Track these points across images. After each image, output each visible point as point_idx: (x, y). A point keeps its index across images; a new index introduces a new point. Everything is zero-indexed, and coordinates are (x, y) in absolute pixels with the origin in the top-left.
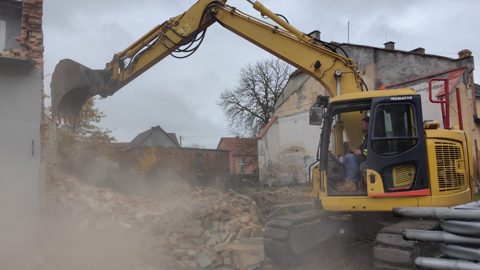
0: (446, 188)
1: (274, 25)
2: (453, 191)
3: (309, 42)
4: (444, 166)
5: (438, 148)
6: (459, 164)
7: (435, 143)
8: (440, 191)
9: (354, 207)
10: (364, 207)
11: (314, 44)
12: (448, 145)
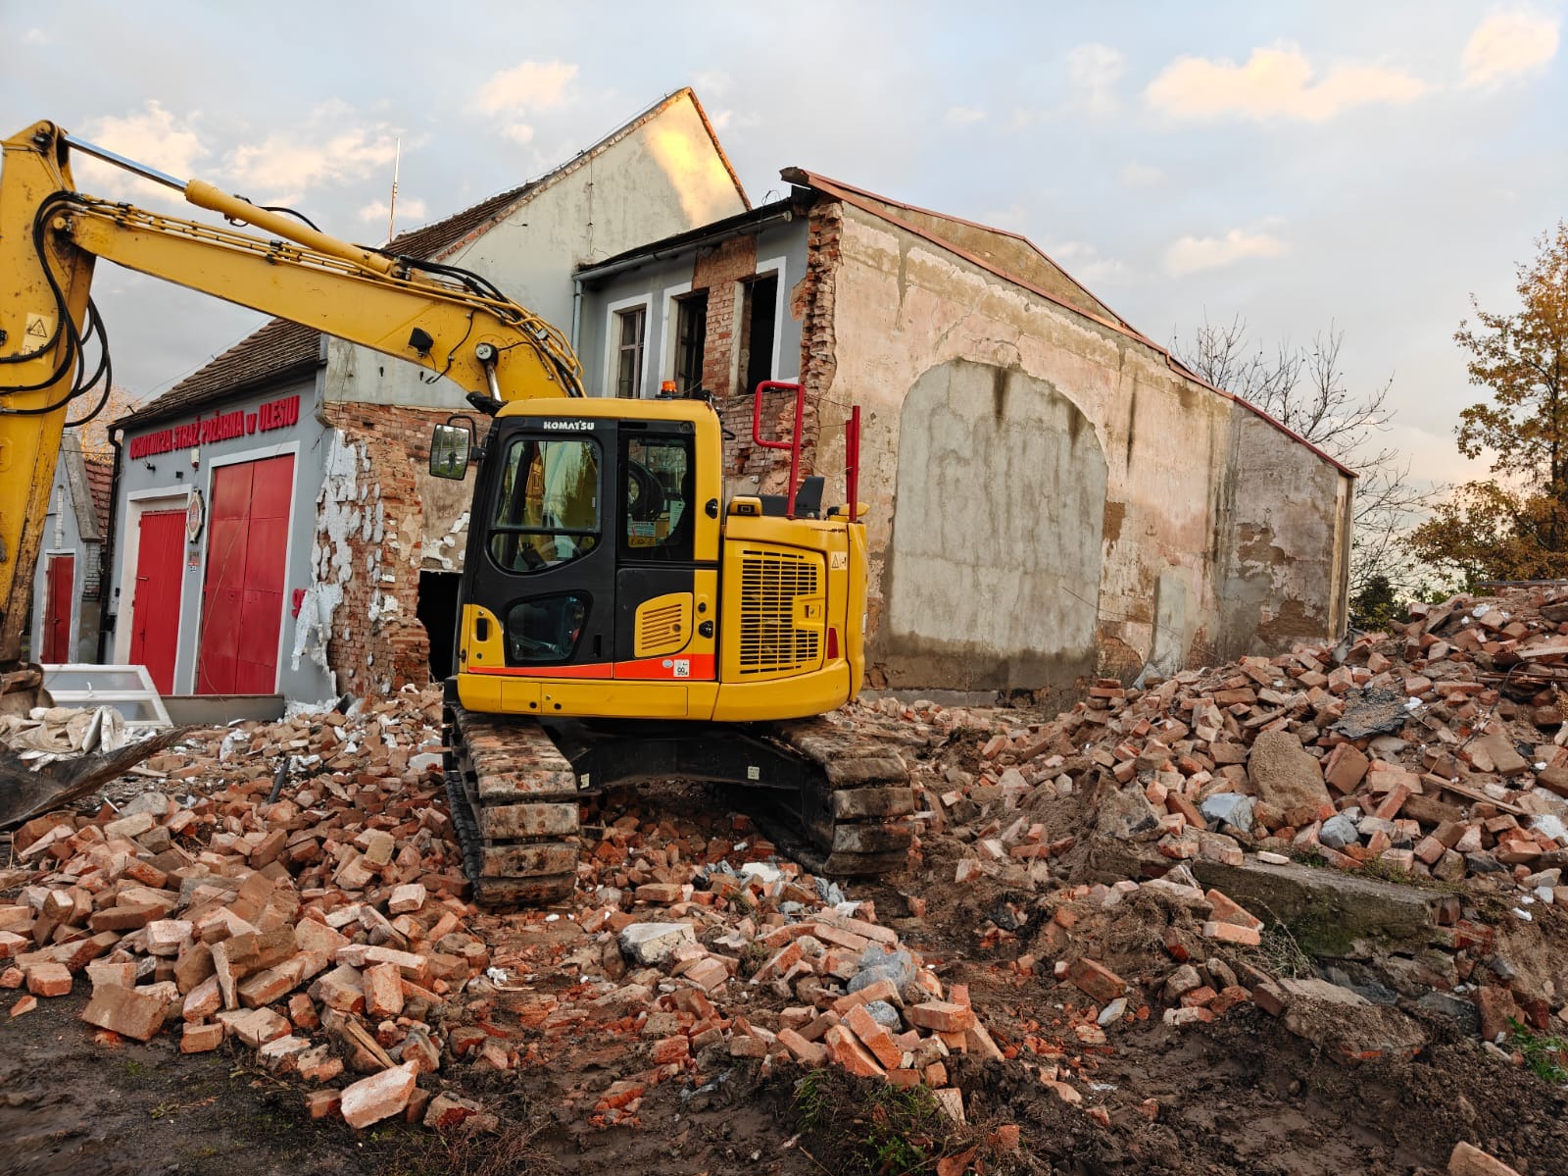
0: (760, 666)
1: (269, 240)
2: (777, 674)
3: (388, 276)
4: (761, 613)
5: (750, 567)
6: (807, 607)
7: (746, 552)
8: (742, 672)
9: (533, 705)
10: (558, 706)
11: (402, 276)
12: (781, 559)
